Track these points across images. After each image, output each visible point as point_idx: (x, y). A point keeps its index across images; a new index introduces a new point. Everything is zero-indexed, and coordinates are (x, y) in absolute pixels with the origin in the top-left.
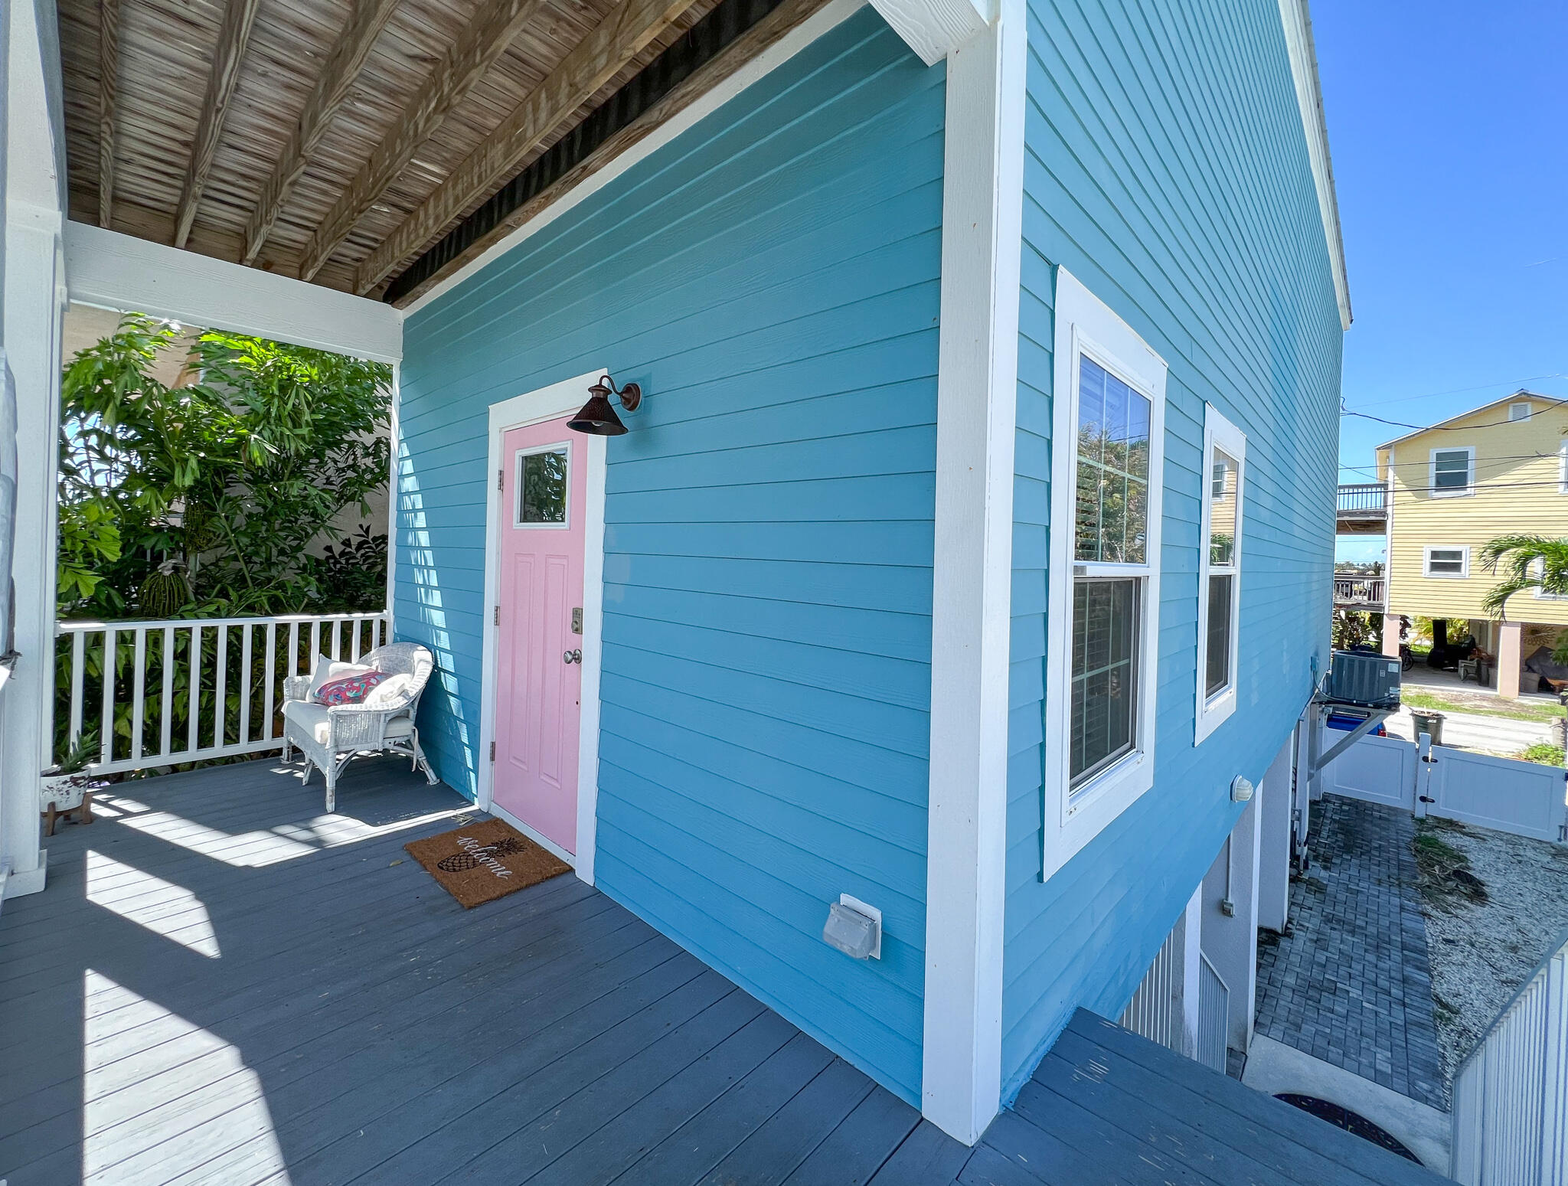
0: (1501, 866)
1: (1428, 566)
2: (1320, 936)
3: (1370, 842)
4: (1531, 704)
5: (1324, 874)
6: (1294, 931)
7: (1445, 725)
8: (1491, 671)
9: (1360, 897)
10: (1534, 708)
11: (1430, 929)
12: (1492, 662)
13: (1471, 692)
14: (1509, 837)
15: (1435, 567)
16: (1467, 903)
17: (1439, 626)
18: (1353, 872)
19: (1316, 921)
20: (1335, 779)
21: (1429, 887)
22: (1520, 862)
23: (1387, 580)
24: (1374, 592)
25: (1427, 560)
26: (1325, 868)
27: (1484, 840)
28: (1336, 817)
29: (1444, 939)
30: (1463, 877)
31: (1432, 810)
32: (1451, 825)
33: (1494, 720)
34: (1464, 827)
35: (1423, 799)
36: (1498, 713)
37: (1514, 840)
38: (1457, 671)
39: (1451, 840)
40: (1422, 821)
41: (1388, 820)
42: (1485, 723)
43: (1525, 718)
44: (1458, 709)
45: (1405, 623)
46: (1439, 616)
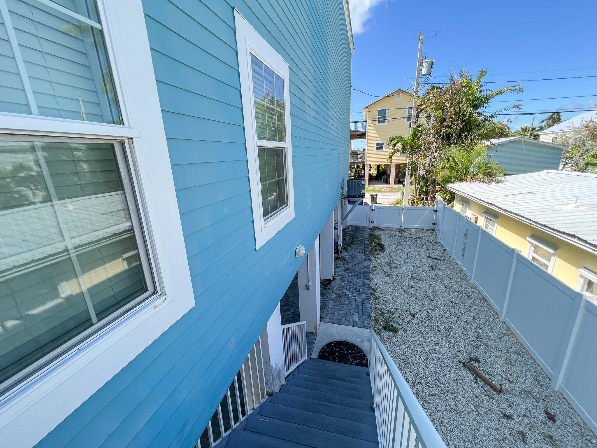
0: (388, 238)
1: (376, 148)
2: (343, 277)
3: (358, 239)
4: (397, 187)
5: (345, 254)
6: (336, 277)
7: (378, 197)
8: (389, 179)
9: (355, 259)
10: (397, 188)
11: (371, 264)
12: (389, 176)
13: (384, 186)
14: (390, 229)
15: (378, 148)
16: (380, 253)
17: (378, 167)
18: (353, 251)
19: (342, 271)
20: (350, 221)
21: (371, 250)
22: (392, 236)
23: (366, 154)
24: (363, 158)
25: (376, 146)
26: (346, 251)
27: (385, 231)
28: (350, 233)
29: (374, 267)
30: (380, 245)
31: (374, 225)
32: (378, 228)
33: (388, 194)
34: (380, 228)
35: (372, 222)
36: (390, 191)
37: (391, 229)
38: (381, 180)
39: (377, 233)
40: (371, 229)
41: (363, 230)
42: (386, 195)
43: (395, 192)
44: (381, 192)
45: (370, 167)
46: (378, 164)
